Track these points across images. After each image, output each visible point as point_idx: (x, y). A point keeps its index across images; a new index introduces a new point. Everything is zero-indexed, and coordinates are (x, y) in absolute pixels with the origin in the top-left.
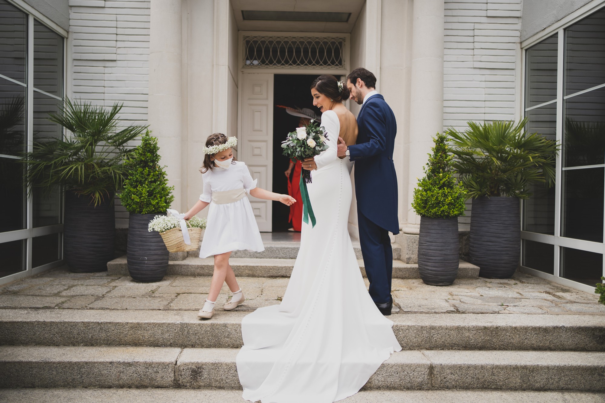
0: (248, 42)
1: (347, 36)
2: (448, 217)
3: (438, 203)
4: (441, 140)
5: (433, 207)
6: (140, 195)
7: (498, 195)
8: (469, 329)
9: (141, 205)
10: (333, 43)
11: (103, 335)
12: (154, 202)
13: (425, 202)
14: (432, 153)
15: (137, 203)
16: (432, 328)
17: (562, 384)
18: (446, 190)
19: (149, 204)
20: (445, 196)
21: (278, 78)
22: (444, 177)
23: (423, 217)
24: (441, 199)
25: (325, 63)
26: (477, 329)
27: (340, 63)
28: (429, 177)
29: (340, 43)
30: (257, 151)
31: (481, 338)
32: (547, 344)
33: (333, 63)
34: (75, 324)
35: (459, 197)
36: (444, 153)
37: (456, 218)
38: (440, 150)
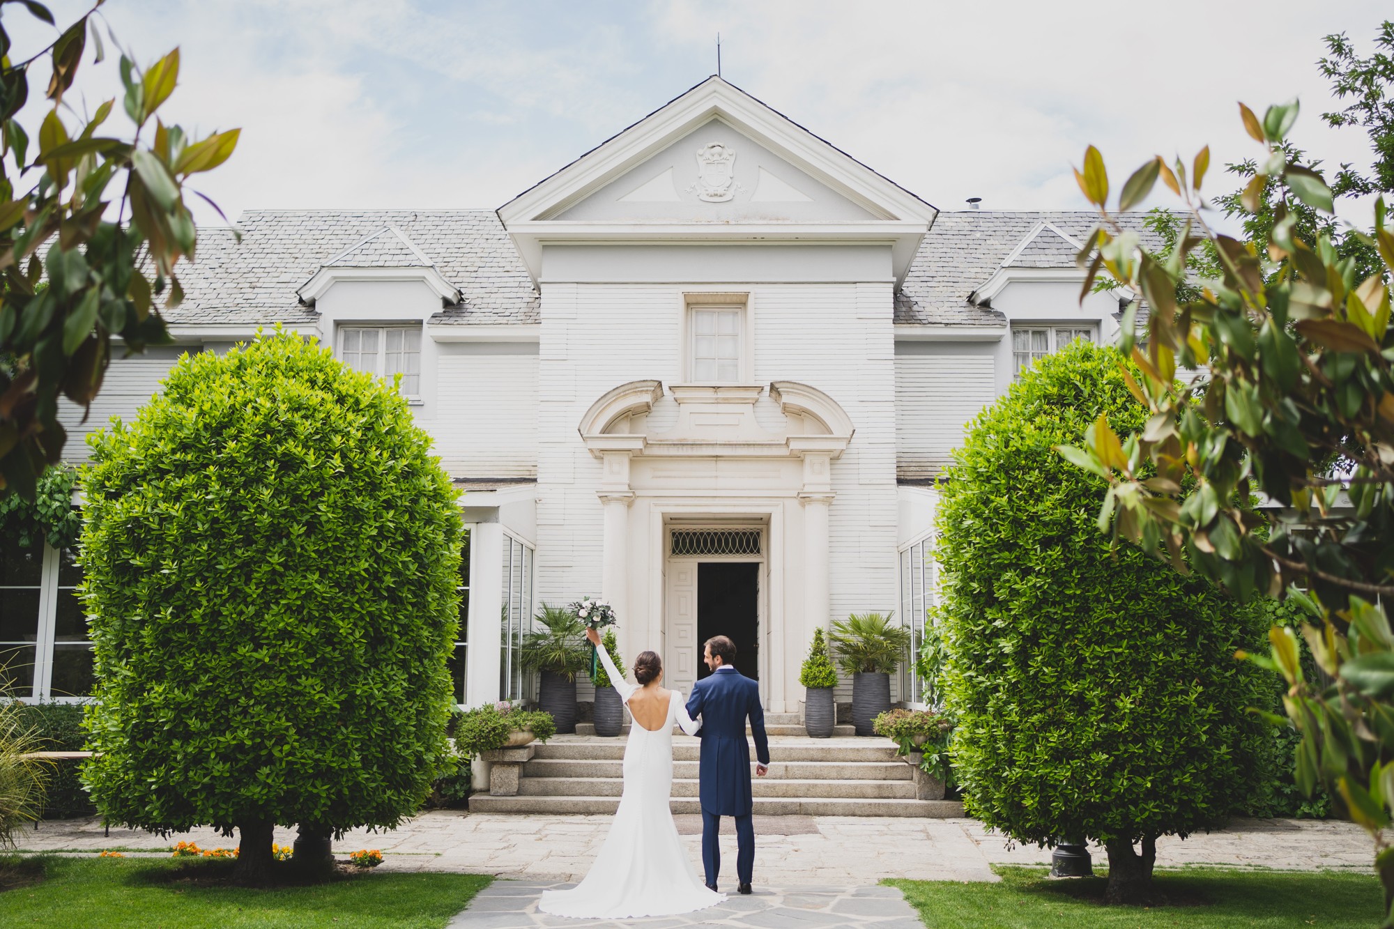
0: (674, 534)
1: (764, 527)
2: (823, 687)
3: (815, 678)
4: (820, 632)
5: (812, 679)
7: (874, 671)
8: (813, 749)
10: (751, 534)
11: (602, 753)
13: (807, 677)
14: (813, 641)
16: (791, 749)
17: (861, 775)
18: (821, 668)
20: (820, 672)
21: (702, 567)
22: (821, 657)
23: (808, 688)
24: (817, 674)
25: (744, 551)
27: (758, 552)
28: (811, 658)
29: (758, 534)
30: (682, 634)
31: (820, 755)
32: (860, 758)
33: (752, 551)
34: (586, 747)
35: (831, 673)
36: (822, 641)
37: (830, 688)
38: (819, 639)
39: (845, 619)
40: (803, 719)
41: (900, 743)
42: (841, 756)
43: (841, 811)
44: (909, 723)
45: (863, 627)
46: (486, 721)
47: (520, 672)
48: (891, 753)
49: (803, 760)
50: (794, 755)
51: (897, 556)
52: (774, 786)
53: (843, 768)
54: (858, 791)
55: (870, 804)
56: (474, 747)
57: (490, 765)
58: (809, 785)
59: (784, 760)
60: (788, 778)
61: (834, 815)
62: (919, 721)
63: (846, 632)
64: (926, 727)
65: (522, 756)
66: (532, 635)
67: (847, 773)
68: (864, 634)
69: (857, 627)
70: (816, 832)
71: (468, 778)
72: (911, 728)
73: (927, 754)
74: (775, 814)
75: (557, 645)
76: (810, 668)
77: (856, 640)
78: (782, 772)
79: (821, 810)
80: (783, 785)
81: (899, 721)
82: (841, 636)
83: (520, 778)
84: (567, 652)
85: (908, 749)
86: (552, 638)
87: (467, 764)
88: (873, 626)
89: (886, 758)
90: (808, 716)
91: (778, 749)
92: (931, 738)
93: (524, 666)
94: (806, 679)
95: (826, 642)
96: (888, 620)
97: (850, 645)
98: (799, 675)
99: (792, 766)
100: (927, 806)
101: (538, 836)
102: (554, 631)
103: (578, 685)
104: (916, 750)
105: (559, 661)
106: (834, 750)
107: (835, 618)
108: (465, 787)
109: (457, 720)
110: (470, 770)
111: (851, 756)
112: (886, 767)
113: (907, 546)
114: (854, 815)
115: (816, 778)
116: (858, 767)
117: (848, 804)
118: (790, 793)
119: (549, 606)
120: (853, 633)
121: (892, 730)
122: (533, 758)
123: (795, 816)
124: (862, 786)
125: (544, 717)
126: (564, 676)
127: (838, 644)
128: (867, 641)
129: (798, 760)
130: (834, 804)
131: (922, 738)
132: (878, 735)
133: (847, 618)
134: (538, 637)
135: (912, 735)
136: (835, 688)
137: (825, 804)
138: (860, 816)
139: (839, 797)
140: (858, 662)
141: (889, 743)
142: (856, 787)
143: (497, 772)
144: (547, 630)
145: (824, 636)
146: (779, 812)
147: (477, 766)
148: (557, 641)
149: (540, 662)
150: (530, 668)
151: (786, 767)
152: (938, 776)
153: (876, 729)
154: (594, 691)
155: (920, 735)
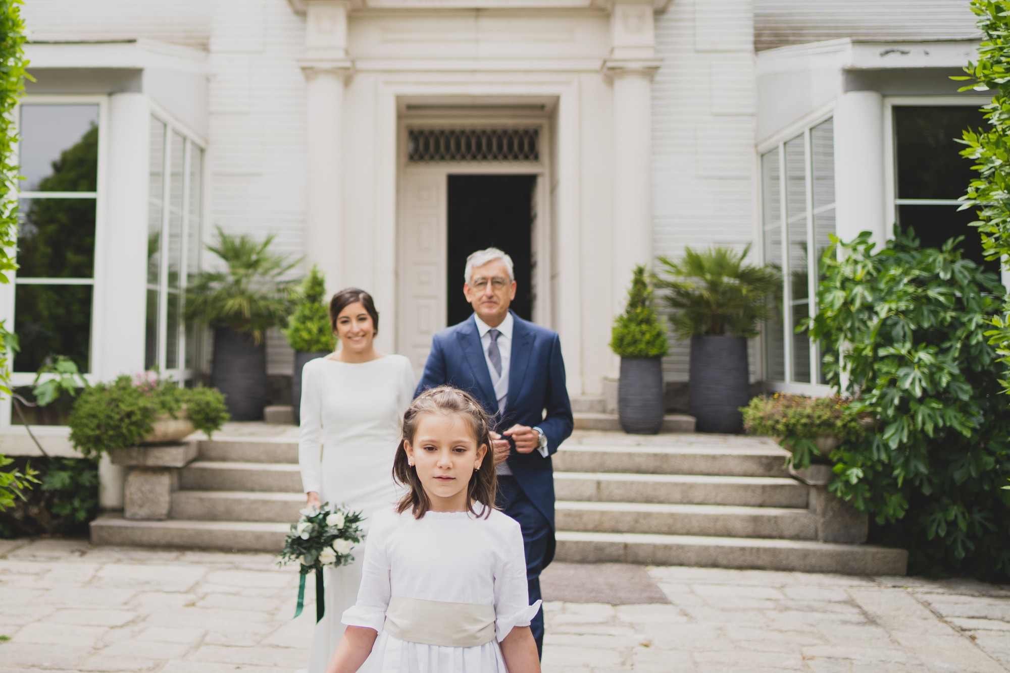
1: (546, 121)
2: (647, 357)
3: (635, 342)
4: (640, 272)
5: (629, 345)
6: (310, 332)
7: (722, 333)
8: (640, 455)
9: (309, 343)
12: (324, 339)
13: (621, 341)
14: (630, 286)
15: (305, 341)
16: (604, 454)
17: (719, 499)
18: (644, 327)
19: (318, 341)
20: (643, 333)
22: (642, 312)
23: (623, 358)
24: (638, 336)
26: (648, 455)
28: (628, 312)
30: (424, 278)
31: (652, 464)
32: (716, 470)
35: (659, 335)
36: (644, 285)
37: (657, 359)
38: (639, 283)
39: (677, 255)
40: (613, 404)
41: (793, 450)
42: (686, 466)
43: (693, 557)
44: (809, 417)
45: (706, 264)
46: (114, 402)
47: (182, 328)
48: (771, 466)
49: (625, 471)
50: (609, 463)
51: (753, 162)
52: (579, 514)
53: (692, 486)
54: (719, 525)
55: (743, 549)
56: (97, 442)
57: (128, 470)
58: (638, 514)
59: (593, 470)
60: (600, 500)
61: (681, 564)
62: (826, 414)
63: (678, 272)
64: (839, 423)
65: (174, 457)
66: (201, 275)
67: (699, 495)
68: (708, 277)
69: (696, 264)
70: (663, 600)
71: (95, 490)
72: (812, 424)
73: (839, 467)
74: (583, 561)
75: (236, 289)
76: (626, 326)
77: (696, 285)
78: (591, 491)
79: (660, 555)
80: (594, 512)
81: (790, 412)
82: (671, 278)
83: (172, 491)
84: (251, 300)
85: (806, 460)
86: (231, 279)
87: (92, 465)
88: (722, 264)
89: (760, 470)
90: (623, 401)
91: (583, 453)
92: (847, 442)
93: (190, 318)
94: (620, 344)
95: (650, 288)
96: (745, 255)
97: (687, 295)
98: (608, 337)
99: (609, 483)
100: (841, 554)
101: (191, 597)
102: (233, 267)
103: (270, 350)
104: (821, 460)
105: (238, 314)
106: (674, 456)
107: (661, 253)
108: (89, 504)
109: (73, 399)
110: (96, 477)
111: (703, 466)
112: (764, 487)
113: (778, 139)
114: (715, 565)
115: (648, 501)
116: (717, 486)
117: (706, 548)
118: (607, 525)
119: (227, 232)
120: (689, 275)
121: (780, 427)
122: (196, 459)
123: (617, 567)
124: (726, 518)
125: (212, 397)
126: (248, 336)
127: (668, 292)
128: (714, 286)
129: (616, 471)
130: (681, 547)
131: (830, 442)
132: (753, 432)
133: (683, 254)
134: (212, 277)
135: (813, 436)
136: (664, 359)
137: (667, 547)
138: (727, 567)
139: (688, 533)
140: (697, 319)
141: (772, 448)
142: (716, 518)
143: (136, 481)
144: (221, 266)
145: (646, 278)
146: (591, 557)
147: (107, 469)
148: (238, 282)
149: (211, 314)
150: (196, 322)
151: (599, 483)
152: (860, 505)
153: (748, 423)
154: (291, 358)
155: (828, 436)
